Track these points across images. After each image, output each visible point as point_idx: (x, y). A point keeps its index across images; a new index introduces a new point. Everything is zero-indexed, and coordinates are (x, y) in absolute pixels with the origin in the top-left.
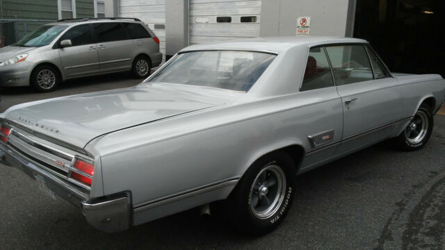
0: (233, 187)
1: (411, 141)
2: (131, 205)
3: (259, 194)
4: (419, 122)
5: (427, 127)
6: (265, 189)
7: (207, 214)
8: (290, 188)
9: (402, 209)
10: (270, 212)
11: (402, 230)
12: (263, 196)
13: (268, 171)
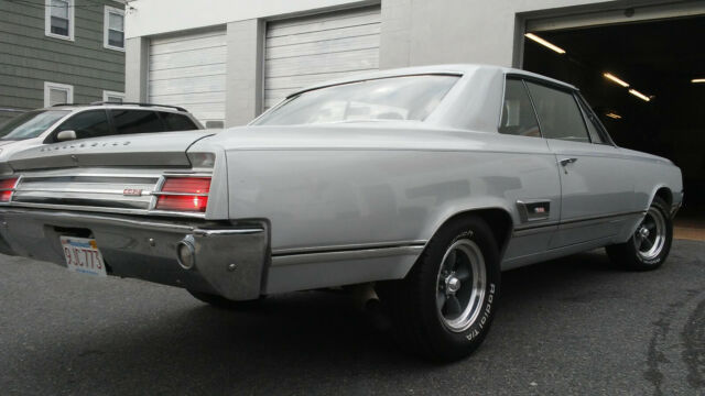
0: (416, 258)
1: (644, 254)
2: (268, 248)
3: (445, 289)
4: (652, 226)
5: (664, 232)
6: (454, 281)
7: (375, 300)
8: (493, 286)
9: (666, 330)
10: (464, 321)
11: (679, 351)
12: (451, 295)
13: (458, 251)
